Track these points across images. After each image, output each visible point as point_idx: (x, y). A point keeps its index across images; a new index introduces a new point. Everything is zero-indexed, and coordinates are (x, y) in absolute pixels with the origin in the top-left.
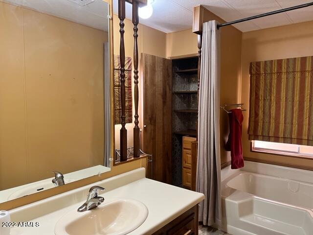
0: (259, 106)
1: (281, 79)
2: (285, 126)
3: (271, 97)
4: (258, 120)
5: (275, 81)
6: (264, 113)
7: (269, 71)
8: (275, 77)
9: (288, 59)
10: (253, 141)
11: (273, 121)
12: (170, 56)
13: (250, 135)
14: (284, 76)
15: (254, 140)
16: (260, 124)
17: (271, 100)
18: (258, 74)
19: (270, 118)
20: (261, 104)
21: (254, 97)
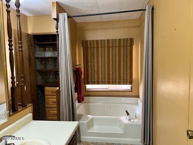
0: (88, 65)
1: (99, 50)
2: (102, 76)
3: (94, 60)
4: (88, 73)
5: (96, 52)
6: (91, 69)
7: (92, 46)
8: (95, 49)
9: (101, 40)
11: (96, 73)
12: (31, 32)
14: (100, 49)
15: (87, 84)
16: (90, 75)
17: (94, 62)
18: (87, 48)
19: (94, 71)
20: (89, 64)
21: (85, 61)
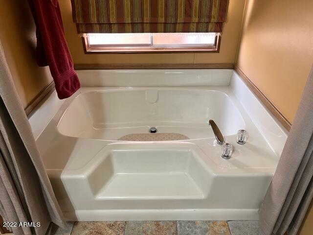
10: (85, 35)
13: (78, 25)
15: (87, 32)
